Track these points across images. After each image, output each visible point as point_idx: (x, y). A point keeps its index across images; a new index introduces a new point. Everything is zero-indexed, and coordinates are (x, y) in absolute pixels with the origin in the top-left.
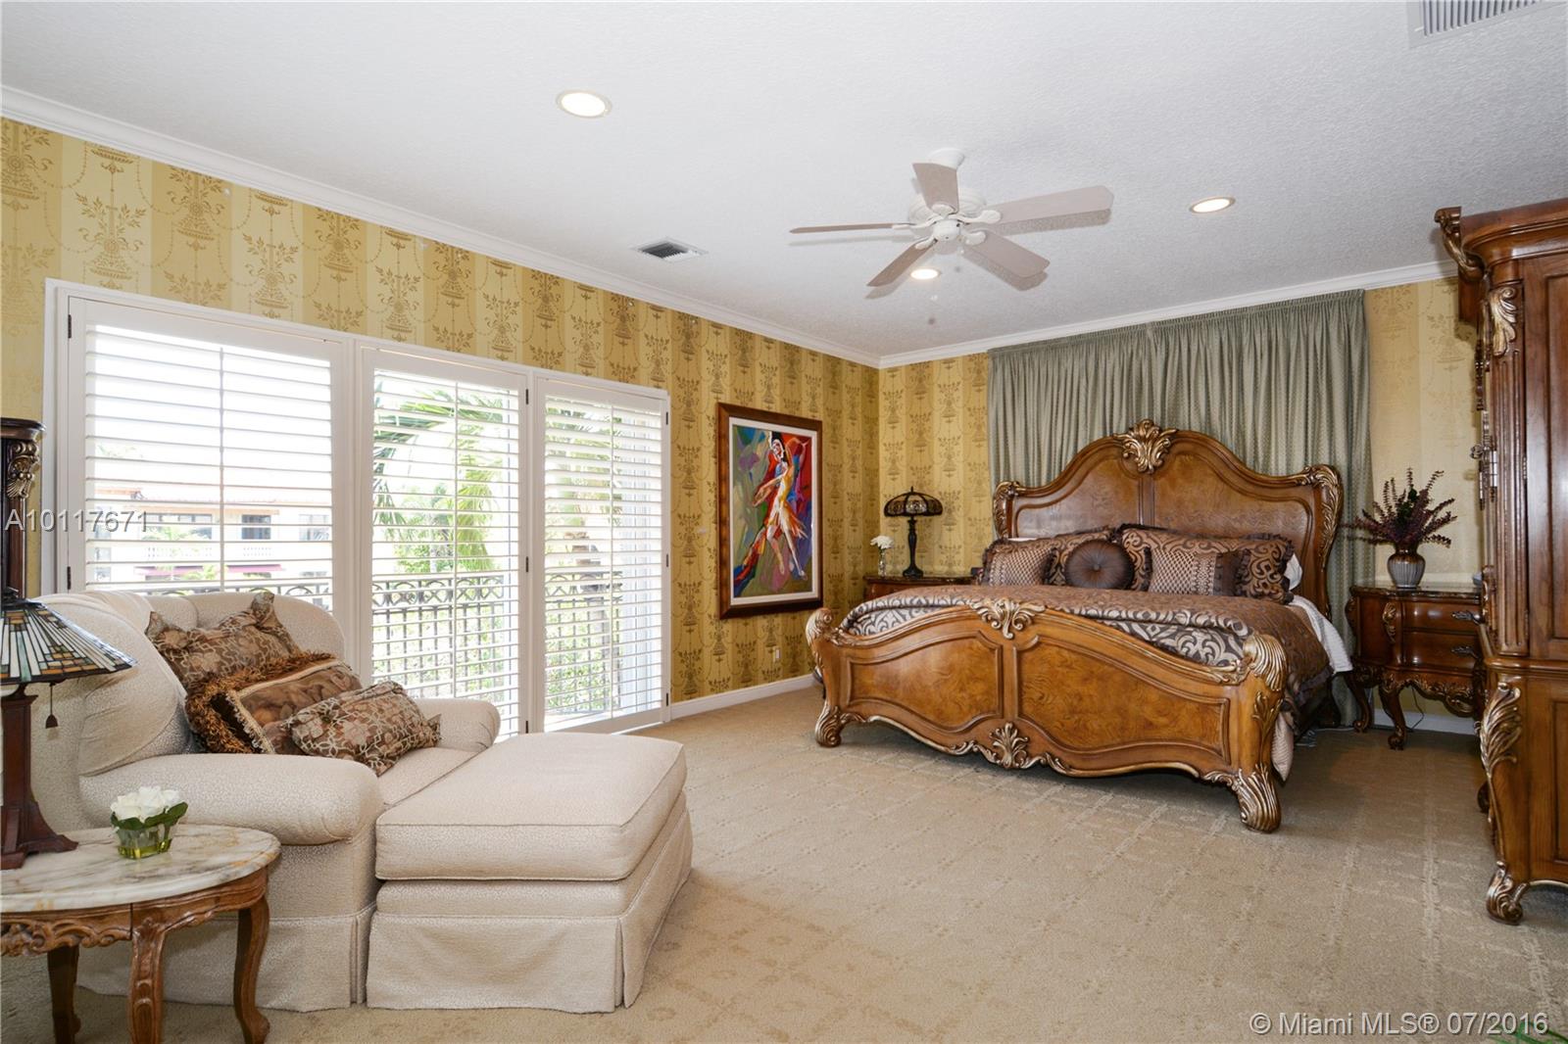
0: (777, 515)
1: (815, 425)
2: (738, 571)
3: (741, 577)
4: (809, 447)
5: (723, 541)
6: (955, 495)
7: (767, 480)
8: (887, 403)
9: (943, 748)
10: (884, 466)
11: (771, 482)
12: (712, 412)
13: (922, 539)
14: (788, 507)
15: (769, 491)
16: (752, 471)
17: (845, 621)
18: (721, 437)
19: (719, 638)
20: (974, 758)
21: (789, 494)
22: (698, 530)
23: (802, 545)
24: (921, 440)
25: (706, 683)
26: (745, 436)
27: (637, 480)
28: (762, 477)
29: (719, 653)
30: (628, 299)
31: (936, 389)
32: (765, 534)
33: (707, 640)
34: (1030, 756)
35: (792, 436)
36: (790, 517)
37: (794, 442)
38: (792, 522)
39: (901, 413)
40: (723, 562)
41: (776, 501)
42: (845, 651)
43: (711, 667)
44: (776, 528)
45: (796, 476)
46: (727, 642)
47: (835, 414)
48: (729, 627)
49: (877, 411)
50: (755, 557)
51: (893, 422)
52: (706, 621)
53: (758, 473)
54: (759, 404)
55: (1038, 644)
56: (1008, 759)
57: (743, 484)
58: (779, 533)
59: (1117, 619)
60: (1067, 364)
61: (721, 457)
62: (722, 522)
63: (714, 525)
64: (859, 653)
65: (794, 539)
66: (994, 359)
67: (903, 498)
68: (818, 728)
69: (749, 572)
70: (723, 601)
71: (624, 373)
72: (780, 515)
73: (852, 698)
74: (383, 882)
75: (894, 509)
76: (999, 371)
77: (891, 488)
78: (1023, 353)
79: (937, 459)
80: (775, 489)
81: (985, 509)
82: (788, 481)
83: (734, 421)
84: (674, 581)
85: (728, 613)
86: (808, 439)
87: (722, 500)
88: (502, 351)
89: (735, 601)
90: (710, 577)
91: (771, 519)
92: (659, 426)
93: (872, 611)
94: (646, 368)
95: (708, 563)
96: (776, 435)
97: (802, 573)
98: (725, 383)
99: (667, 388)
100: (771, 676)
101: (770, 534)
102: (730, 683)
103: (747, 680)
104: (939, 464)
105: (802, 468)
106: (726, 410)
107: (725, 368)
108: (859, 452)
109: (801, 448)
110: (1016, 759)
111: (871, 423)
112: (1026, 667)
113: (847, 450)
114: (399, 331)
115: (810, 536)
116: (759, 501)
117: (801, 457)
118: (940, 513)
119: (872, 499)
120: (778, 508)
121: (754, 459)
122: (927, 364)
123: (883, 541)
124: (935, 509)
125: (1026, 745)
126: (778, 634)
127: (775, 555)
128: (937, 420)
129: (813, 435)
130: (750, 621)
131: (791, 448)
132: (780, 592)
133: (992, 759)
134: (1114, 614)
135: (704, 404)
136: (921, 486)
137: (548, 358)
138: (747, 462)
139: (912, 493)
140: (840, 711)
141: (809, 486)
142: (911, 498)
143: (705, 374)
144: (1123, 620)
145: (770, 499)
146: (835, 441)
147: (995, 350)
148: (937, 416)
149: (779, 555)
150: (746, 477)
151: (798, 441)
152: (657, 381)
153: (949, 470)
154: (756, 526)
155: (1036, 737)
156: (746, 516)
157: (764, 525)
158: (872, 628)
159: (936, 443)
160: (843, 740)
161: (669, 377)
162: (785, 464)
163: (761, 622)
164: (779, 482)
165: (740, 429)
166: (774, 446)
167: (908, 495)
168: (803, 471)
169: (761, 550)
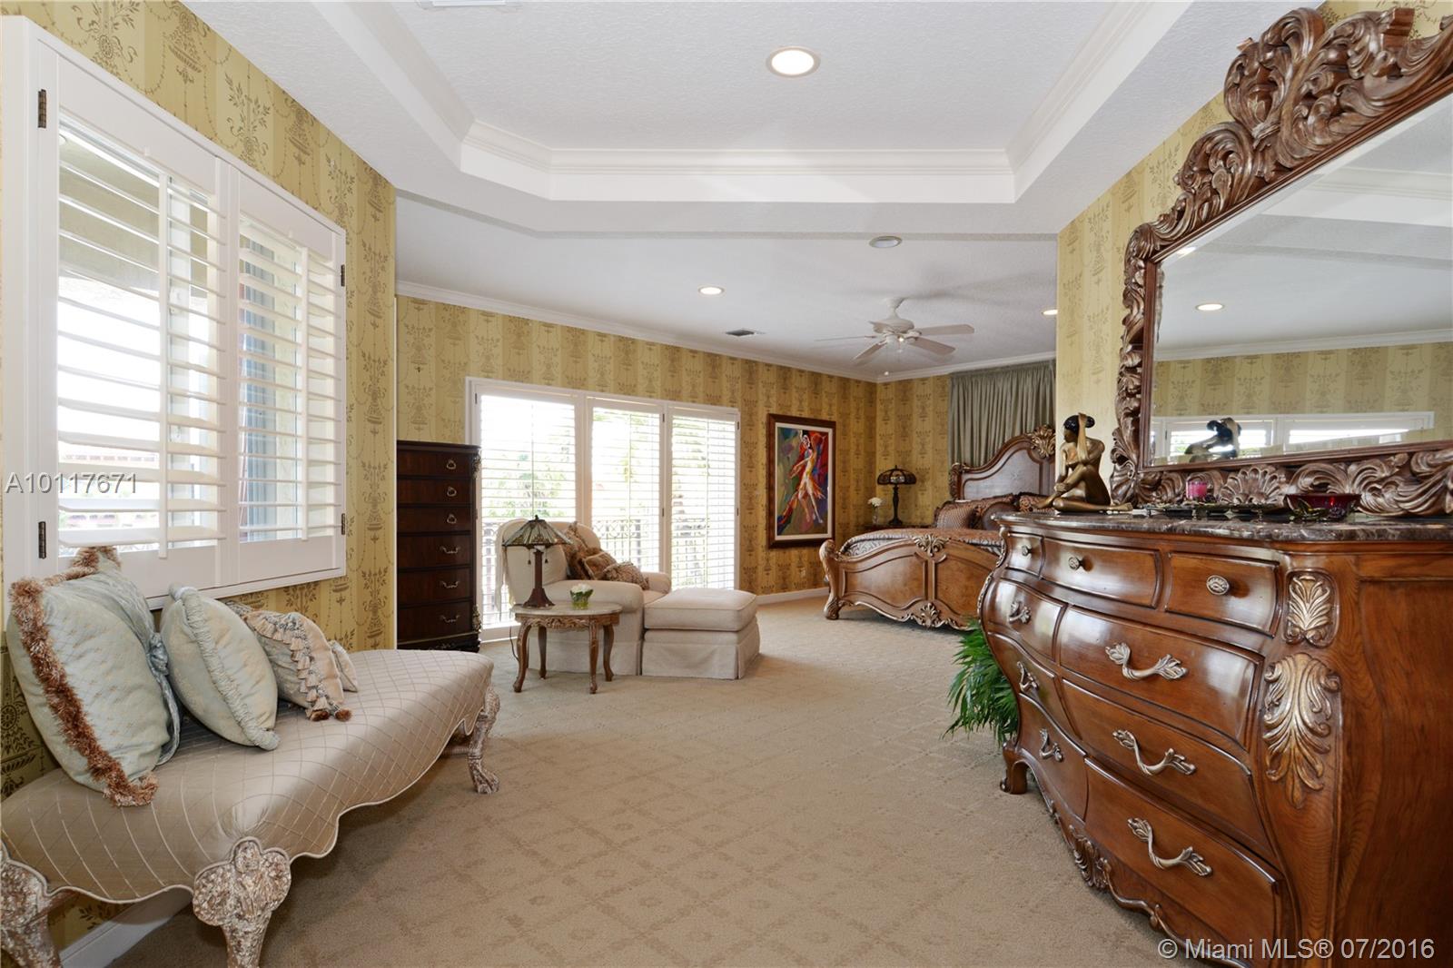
0: (805, 484)
1: (831, 424)
2: (780, 519)
3: (782, 522)
4: (827, 439)
5: (771, 500)
6: (927, 471)
7: (799, 461)
8: (882, 407)
9: (895, 618)
10: (879, 450)
11: (801, 463)
12: (764, 420)
13: (904, 500)
14: (812, 479)
15: (800, 468)
16: (790, 456)
17: (843, 548)
18: (770, 435)
19: (768, 560)
20: (912, 624)
21: (813, 470)
22: (756, 493)
23: (821, 503)
24: (904, 432)
25: (760, 588)
26: (786, 433)
27: (720, 463)
28: (796, 459)
29: (767, 569)
30: (716, 355)
31: (915, 398)
32: (797, 496)
33: (760, 562)
34: (940, 620)
35: (814, 432)
36: (814, 485)
37: (816, 437)
38: (815, 488)
39: (892, 414)
40: (770, 513)
41: (804, 475)
42: (842, 565)
43: (762, 578)
44: (804, 492)
45: (818, 458)
46: (773, 562)
47: (845, 416)
48: (773, 554)
49: (876, 412)
50: (791, 510)
51: (886, 420)
52: (760, 549)
53: (793, 456)
54: (794, 413)
55: (946, 559)
56: (929, 623)
57: (784, 466)
58: (806, 495)
59: (987, 545)
60: (1000, 385)
61: (770, 448)
62: (770, 488)
63: (765, 490)
64: (849, 566)
65: (816, 499)
66: (952, 379)
67: (888, 473)
68: (826, 609)
69: (787, 521)
70: (770, 538)
71: (713, 400)
72: (808, 485)
73: (846, 592)
74: (648, 630)
75: (884, 480)
76: (956, 386)
77: (883, 465)
78: (972, 376)
79: (914, 446)
80: (804, 467)
81: (944, 480)
82: (813, 462)
83: (778, 425)
84: (741, 524)
85: (773, 545)
86: (826, 434)
87: (770, 475)
88: (650, 393)
89: (778, 538)
90: (762, 522)
91: (801, 487)
92: (734, 430)
93: (858, 542)
94: (726, 395)
95: (762, 514)
96: (805, 432)
97: (821, 521)
98: (773, 400)
99: (738, 407)
100: (800, 586)
101: (800, 496)
102: (774, 589)
103: (784, 588)
104: (916, 448)
105: (822, 454)
106: (773, 418)
107: (773, 392)
108: (862, 441)
109: (821, 441)
110: (933, 622)
111: (871, 420)
112: (939, 572)
113: (853, 440)
114: (602, 387)
115: (827, 497)
116: (794, 475)
117: (822, 446)
118: (914, 483)
119: (871, 472)
120: (806, 479)
121: (791, 448)
122: (909, 381)
123: (876, 501)
124: (911, 480)
125: (939, 614)
126: (805, 559)
127: (804, 510)
128: (916, 420)
129: (830, 431)
130: (787, 552)
131: (815, 440)
132: (806, 533)
133: (920, 623)
134: (985, 543)
135: (760, 412)
136: (904, 464)
137: (674, 395)
138: (786, 450)
139: (896, 469)
140: (839, 599)
141: (826, 465)
142: (895, 473)
143: (761, 396)
144: (989, 546)
145: (801, 474)
146: (845, 434)
147: (953, 374)
148: (915, 416)
149: (806, 510)
150: (786, 460)
151: (819, 436)
152: (733, 403)
153: (923, 453)
154: (792, 491)
155: (943, 611)
156: (785, 485)
157: (797, 490)
158: (857, 552)
159: (915, 435)
160: (840, 617)
161: (739, 400)
162: (810, 451)
163: (794, 552)
164: (806, 462)
165: (781, 429)
166: (803, 439)
167: (892, 471)
168: (822, 456)
169: (795, 506)
